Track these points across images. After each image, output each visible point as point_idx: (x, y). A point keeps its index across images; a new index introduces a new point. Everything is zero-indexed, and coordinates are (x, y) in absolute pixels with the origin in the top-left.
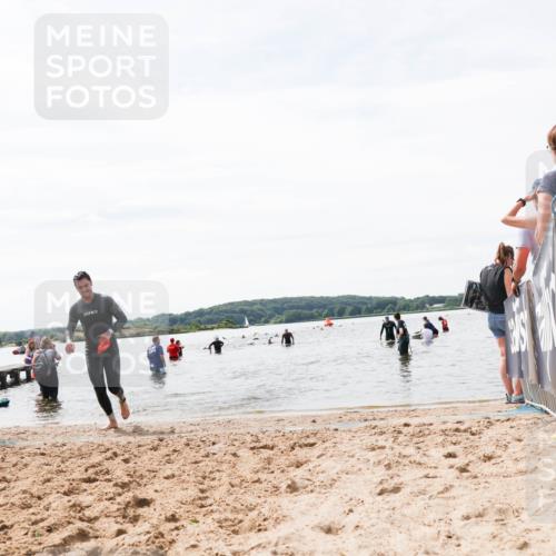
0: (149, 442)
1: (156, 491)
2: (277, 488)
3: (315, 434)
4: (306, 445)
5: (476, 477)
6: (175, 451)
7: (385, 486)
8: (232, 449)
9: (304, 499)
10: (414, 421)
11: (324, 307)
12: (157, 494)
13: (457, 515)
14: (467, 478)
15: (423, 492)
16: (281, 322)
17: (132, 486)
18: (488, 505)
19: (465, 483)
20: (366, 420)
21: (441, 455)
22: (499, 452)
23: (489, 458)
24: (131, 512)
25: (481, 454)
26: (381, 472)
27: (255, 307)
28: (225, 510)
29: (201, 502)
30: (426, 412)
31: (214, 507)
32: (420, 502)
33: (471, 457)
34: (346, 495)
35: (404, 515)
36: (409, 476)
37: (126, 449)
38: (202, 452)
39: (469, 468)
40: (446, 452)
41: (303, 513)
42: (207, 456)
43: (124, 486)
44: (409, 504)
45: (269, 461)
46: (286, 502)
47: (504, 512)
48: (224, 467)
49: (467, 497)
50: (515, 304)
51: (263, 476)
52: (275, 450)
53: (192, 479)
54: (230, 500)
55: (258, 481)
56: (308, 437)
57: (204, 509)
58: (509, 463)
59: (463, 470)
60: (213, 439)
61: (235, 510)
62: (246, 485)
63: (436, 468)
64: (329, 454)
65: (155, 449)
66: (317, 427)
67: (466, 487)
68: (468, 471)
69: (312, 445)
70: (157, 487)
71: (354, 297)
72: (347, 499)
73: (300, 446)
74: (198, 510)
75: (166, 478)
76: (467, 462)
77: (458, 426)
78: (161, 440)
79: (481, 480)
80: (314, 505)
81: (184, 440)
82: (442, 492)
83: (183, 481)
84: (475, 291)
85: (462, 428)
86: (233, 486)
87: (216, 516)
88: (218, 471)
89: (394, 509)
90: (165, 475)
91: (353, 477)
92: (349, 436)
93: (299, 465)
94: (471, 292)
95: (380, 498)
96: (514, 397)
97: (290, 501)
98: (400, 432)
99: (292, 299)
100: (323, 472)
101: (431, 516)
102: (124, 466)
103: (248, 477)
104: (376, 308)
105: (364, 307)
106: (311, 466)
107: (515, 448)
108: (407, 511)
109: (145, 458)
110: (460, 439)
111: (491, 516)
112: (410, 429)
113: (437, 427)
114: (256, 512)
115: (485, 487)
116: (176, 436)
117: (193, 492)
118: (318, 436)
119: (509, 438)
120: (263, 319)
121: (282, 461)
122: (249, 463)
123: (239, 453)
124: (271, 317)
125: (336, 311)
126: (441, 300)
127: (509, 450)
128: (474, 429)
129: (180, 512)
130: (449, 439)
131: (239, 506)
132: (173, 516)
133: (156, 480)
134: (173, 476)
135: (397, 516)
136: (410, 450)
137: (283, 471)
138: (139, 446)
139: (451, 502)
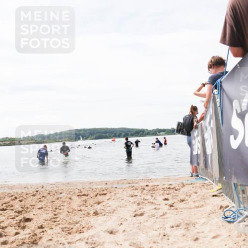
0: (31, 192)
1: (34, 215)
2: (89, 214)
3: (107, 190)
4: (102, 194)
5: (177, 209)
6: (43, 196)
7: (137, 213)
8: (69, 196)
9: (100, 218)
10: (151, 184)
11: (112, 132)
12: (34, 216)
13: (168, 226)
14: (173, 209)
15: (153, 216)
16: (93, 139)
17: (23, 212)
18: (181, 221)
19: (172, 211)
20: (129, 183)
21: (161, 199)
22: (187, 198)
23: (183, 201)
24: (22, 224)
25: (179, 199)
26: (135, 207)
27: (81, 132)
28: (65, 223)
29: (54, 220)
30: (156, 180)
31: (60, 222)
32: (152, 220)
33: (175, 200)
34: (119, 217)
35: (144, 226)
36: (148, 208)
37: (21, 195)
38: (56, 197)
39: (174, 205)
40: (164, 198)
41: (100, 225)
42: (58, 199)
43: (19, 212)
44: (147, 221)
45: (86, 201)
46: (93, 220)
47: (188, 225)
48: (65, 204)
49: (173, 218)
50: (195, 133)
51: (82, 208)
52: (88, 196)
53: (51, 209)
54: (67, 219)
55: (81, 210)
56: (103, 190)
57: (56, 223)
58: (191, 203)
59: (171, 206)
60: (60, 191)
61: (70, 223)
62: (75, 212)
63: (159, 205)
64: (112, 199)
65: (34, 195)
66: (107, 186)
67: (172, 213)
68: (173, 206)
69: (105, 194)
70: (34, 213)
71: (125, 129)
72: (120, 218)
73: (100, 195)
74: (53, 223)
75: (39, 209)
76: (173, 202)
77: (170, 186)
78: (37, 191)
79: (179, 210)
80: (105, 221)
81: (48, 191)
82: (162, 216)
83: (47, 210)
84: (181, 126)
85: (171, 187)
86: (69, 213)
87: (61, 226)
88: (63, 205)
89: (140, 223)
90: (39, 207)
91: (123, 209)
92: (122, 190)
93: (99, 203)
94: (179, 126)
95: (134, 218)
96: (194, 174)
97: (95, 219)
98: (144, 189)
99: (98, 129)
100: (109, 206)
101: (157, 226)
102: (20, 203)
103: (76, 208)
104: (135, 134)
105: (130, 133)
106: (104, 204)
107: (194, 196)
108: (146, 224)
109: (29, 199)
110: (170, 192)
111: (183, 226)
112: (148, 188)
113: (161, 187)
114: (79, 224)
115: (181, 214)
116: (44, 189)
117: (51, 215)
118: (108, 190)
119: (191, 192)
120: (85, 138)
121: (91, 201)
122: (77, 202)
123: (72, 198)
124: (88, 137)
125: (117, 135)
126: (164, 131)
127: (192, 197)
128: (176, 188)
129: (45, 224)
130: (166, 192)
131: (71, 222)
132: (41, 226)
133: (34, 210)
134: (42, 208)
135: (142, 226)
136: (149, 197)
137: (92, 206)
138: (27, 194)
139: (165, 220)
